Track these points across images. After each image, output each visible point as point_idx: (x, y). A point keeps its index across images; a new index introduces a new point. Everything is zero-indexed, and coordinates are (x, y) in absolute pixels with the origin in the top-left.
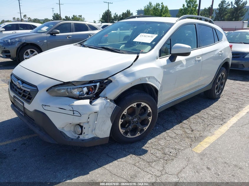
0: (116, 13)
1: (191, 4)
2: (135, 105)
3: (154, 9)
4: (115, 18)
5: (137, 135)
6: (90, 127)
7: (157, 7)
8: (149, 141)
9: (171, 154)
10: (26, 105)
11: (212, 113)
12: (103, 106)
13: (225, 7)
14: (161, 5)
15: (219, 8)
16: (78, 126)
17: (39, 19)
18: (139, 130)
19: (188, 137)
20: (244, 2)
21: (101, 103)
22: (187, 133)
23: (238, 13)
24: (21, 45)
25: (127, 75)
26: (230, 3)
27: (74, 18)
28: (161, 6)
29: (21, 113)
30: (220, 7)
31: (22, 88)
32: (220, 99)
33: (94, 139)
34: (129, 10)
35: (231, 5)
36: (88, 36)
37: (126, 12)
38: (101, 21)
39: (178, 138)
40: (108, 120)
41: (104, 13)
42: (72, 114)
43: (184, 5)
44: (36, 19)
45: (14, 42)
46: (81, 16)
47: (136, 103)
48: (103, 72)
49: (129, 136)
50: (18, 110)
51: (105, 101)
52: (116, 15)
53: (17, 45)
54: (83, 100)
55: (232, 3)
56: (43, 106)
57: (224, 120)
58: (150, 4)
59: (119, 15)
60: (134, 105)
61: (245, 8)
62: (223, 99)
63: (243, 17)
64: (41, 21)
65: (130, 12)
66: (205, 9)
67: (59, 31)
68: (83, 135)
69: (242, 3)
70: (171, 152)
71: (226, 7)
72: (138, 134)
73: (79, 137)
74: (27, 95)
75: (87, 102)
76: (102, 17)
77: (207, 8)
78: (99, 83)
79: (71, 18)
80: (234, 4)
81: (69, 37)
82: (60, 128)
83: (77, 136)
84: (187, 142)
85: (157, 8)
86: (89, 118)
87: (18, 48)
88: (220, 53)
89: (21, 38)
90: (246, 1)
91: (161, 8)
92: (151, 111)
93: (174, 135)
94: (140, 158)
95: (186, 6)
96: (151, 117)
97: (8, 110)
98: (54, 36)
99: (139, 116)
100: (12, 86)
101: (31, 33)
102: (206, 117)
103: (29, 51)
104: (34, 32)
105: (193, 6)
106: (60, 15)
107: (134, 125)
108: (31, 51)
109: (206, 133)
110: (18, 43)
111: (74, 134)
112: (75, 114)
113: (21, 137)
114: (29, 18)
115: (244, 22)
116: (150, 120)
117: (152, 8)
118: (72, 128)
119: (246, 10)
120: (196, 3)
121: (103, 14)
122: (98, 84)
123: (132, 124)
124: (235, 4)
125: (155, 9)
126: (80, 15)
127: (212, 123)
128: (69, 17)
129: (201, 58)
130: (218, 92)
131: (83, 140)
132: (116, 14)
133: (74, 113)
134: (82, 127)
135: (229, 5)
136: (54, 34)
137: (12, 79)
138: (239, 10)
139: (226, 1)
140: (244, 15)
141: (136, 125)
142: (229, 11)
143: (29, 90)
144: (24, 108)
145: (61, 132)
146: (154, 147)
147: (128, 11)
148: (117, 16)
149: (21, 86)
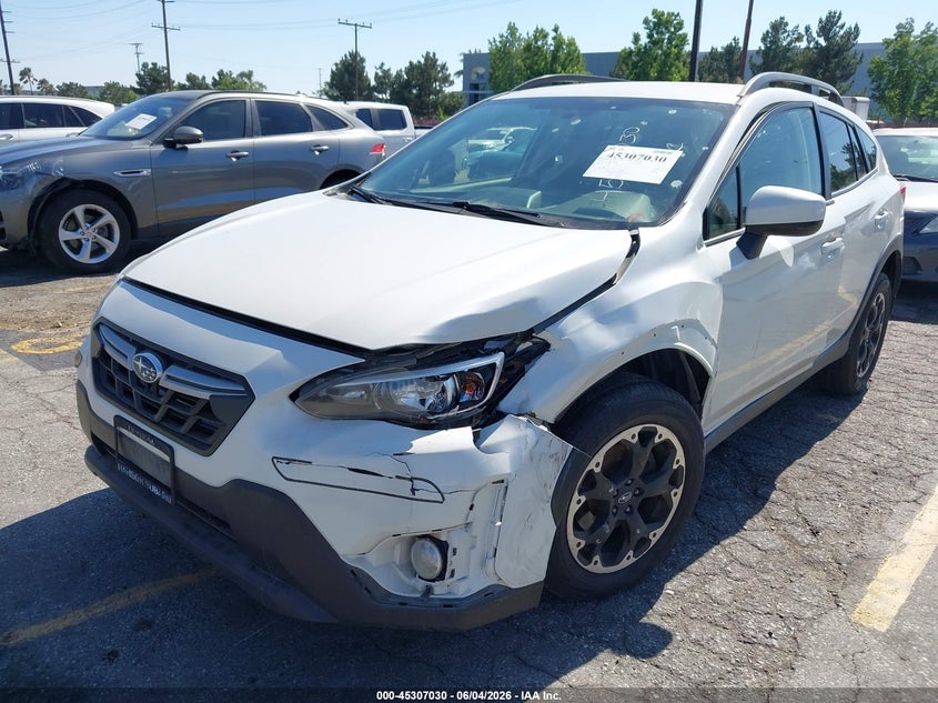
0: (383, 64)
1: (662, 33)
2: (633, 437)
3: (528, 48)
4: (382, 83)
5: (625, 563)
6: (473, 547)
7: (536, 42)
8: (669, 588)
9: (775, 642)
10: (188, 460)
11: (865, 456)
12: (525, 453)
13: (785, 43)
14: (552, 34)
15: (763, 48)
16: (428, 544)
17: (84, 85)
18: (634, 541)
19: (810, 563)
20: (850, 28)
21: (514, 439)
22: (797, 543)
23: (832, 65)
24: (46, 189)
25: (606, 318)
26: (802, 30)
27: (223, 81)
28: (554, 38)
29: (154, 490)
30: (765, 45)
31: (164, 383)
32: (867, 395)
33: (492, 594)
34: (434, 54)
35: (805, 38)
36: (313, 151)
37: (422, 61)
38: (327, 94)
39: (774, 566)
40: (543, 510)
41: (336, 64)
42: (409, 494)
43: (636, 38)
44: (72, 84)
45: (17, 178)
46: (249, 75)
47: (639, 428)
48: (515, 304)
49: (597, 566)
50: (140, 480)
51: (529, 432)
52: (384, 72)
53: (32, 189)
54: (446, 429)
55: (807, 29)
56: (278, 465)
57: (919, 484)
58: (512, 29)
59: (393, 73)
60: (630, 435)
61: (854, 48)
62: (879, 394)
63: (850, 81)
64: (90, 93)
65: (436, 60)
66: (713, 53)
67: (199, 132)
68: (448, 581)
69: (842, 33)
70: (770, 634)
71: (790, 44)
72: (628, 560)
73: (429, 590)
74: (187, 417)
75: (461, 437)
76: (332, 79)
77: (720, 50)
78: (502, 354)
79: (209, 81)
80: (815, 35)
81: (238, 158)
82: (351, 557)
83: (421, 585)
84: (814, 586)
85: (539, 48)
86: (471, 508)
87: (36, 202)
88: (878, 217)
89: (47, 160)
90: (857, 27)
91: (552, 48)
92: (683, 463)
93: (753, 556)
94: (657, 666)
95: (644, 40)
96: (682, 487)
97: (36, 467)
98: (181, 153)
99: (640, 483)
100: (107, 374)
101: (86, 140)
102: (844, 470)
103: (79, 211)
104: (98, 137)
105: (670, 40)
106: (168, 69)
107: (618, 521)
108: (87, 212)
109: (871, 542)
110: (35, 178)
111: (406, 579)
112: (418, 495)
113: (126, 592)
114: (43, 82)
115: (856, 101)
116: (676, 501)
117: (518, 47)
118: (398, 554)
119: (858, 57)
120: (680, 29)
121: (334, 68)
122: (498, 359)
123: (611, 516)
124: (819, 36)
125: (531, 50)
126: (246, 71)
127: (879, 495)
128: (204, 78)
129: (839, 239)
130: (864, 370)
131: (449, 604)
132: (385, 68)
133: (413, 490)
134: (443, 547)
135: (799, 39)
136: (178, 146)
137: (103, 345)
138: (834, 58)
139: (787, 24)
140: (851, 75)
141: (625, 521)
142: (800, 58)
143: (206, 395)
144: (175, 471)
145: (354, 572)
146: (694, 615)
147: (427, 57)
148: (386, 73)
149: (159, 374)
